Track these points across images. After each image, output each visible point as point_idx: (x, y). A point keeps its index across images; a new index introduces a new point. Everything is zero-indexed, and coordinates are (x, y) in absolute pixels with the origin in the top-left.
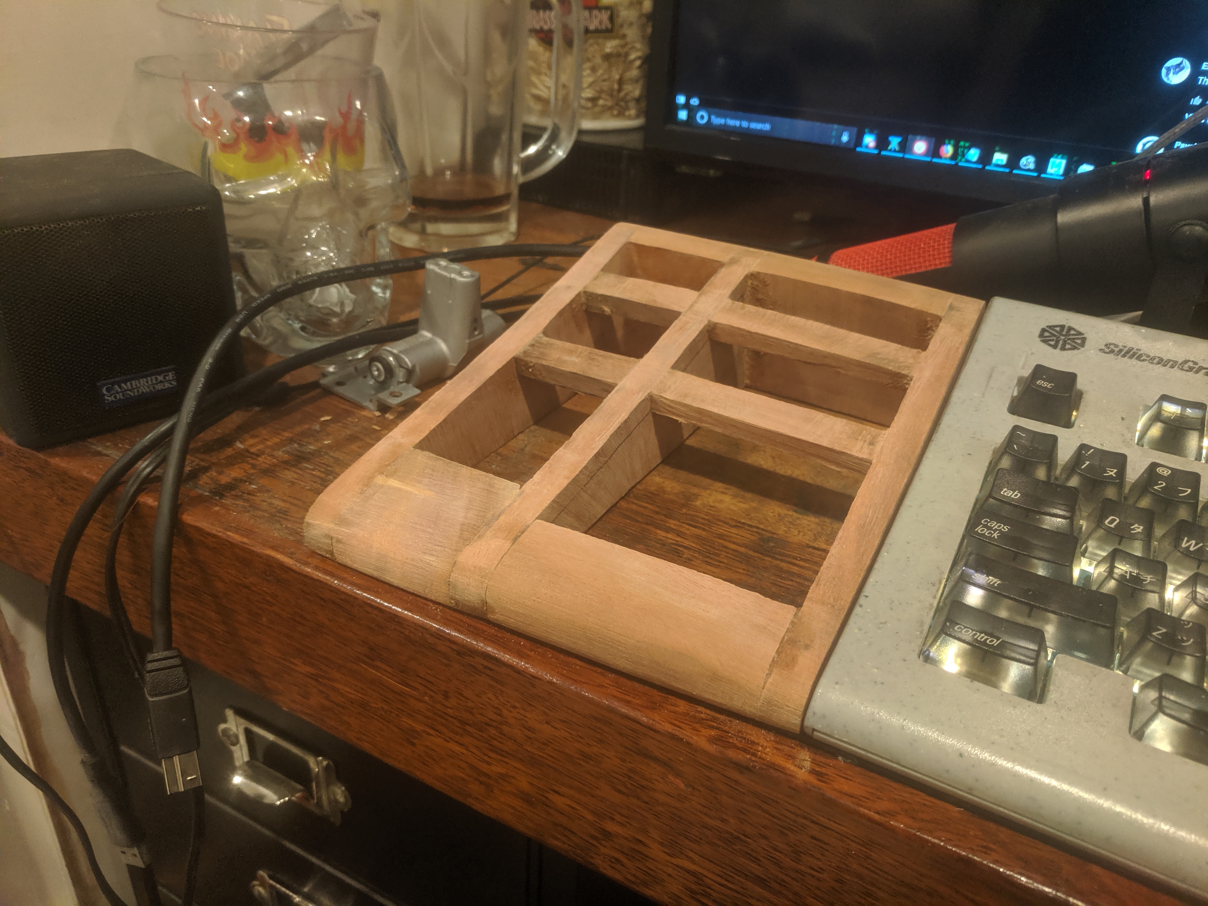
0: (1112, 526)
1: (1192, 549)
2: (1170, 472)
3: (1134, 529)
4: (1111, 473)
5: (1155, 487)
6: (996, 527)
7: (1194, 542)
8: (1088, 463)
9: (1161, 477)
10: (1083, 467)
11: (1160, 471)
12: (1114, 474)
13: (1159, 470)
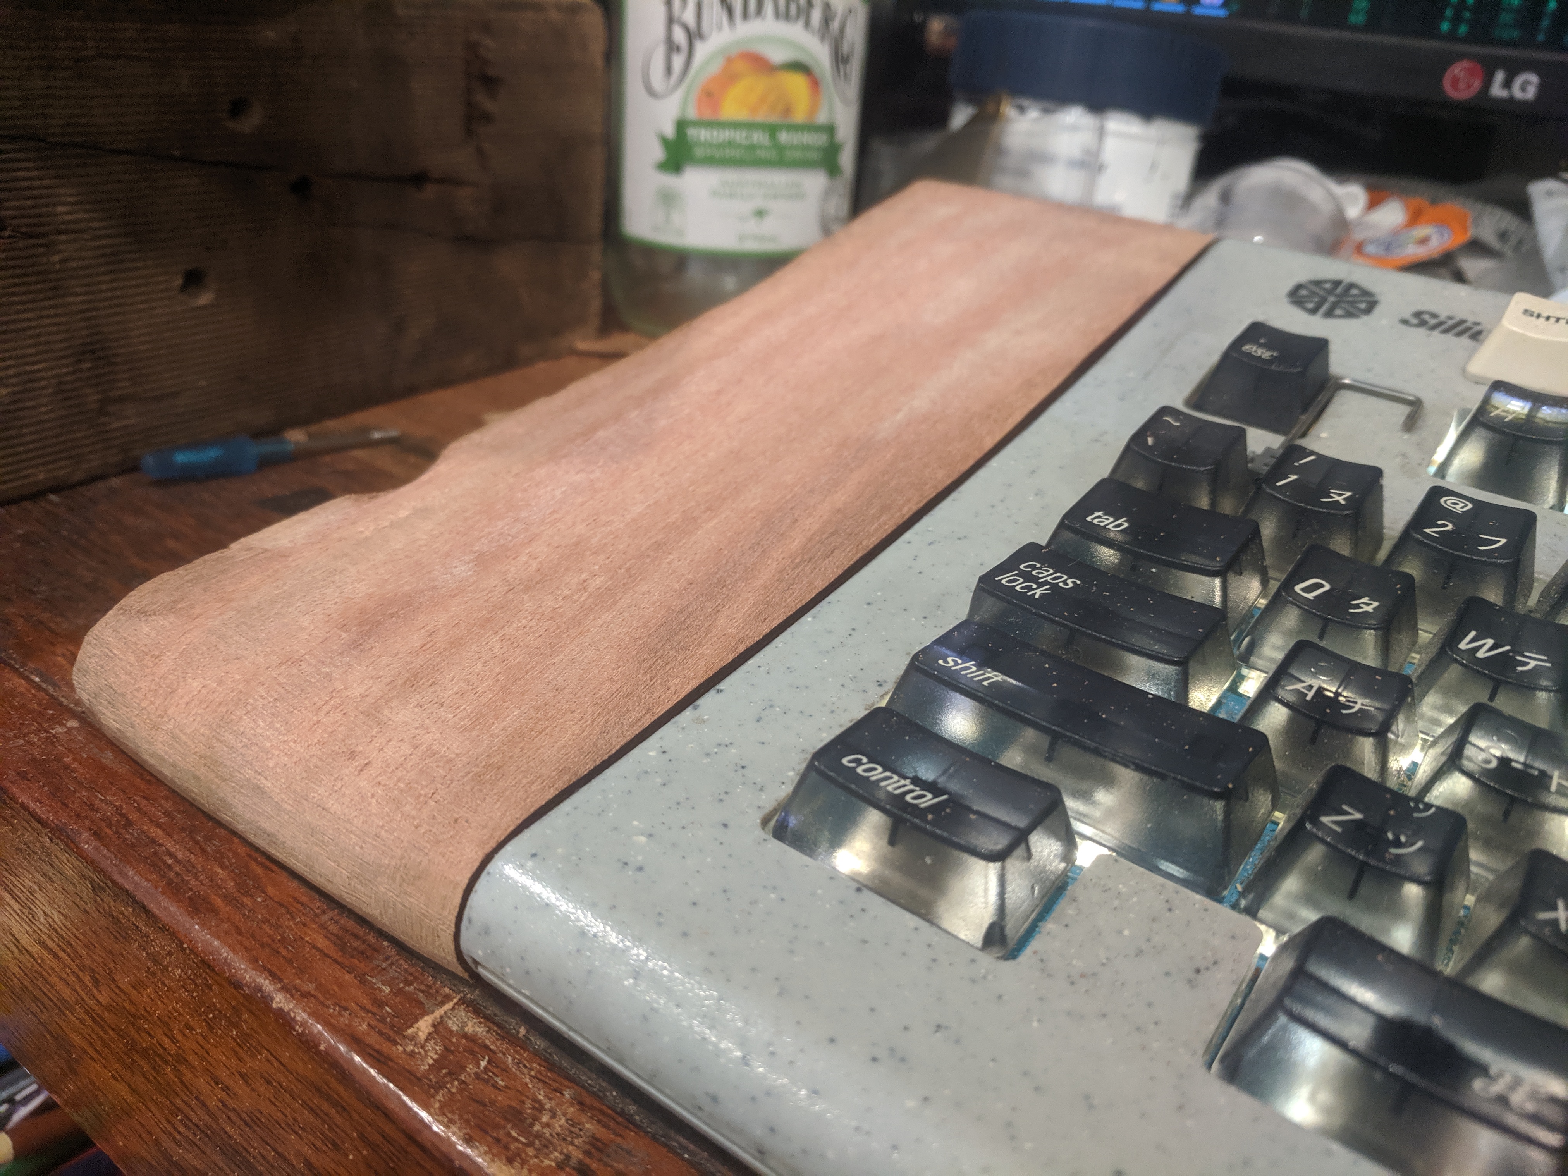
0: (1310, 596)
1: (1481, 654)
2: (1470, 506)
3: (1358, 606)
4: (1337, 498)
5: (1427, 530)
6: (1048, 579)
7: (1490, 642)
8: (1293, 477)
9: (1448, 514)
10: (1279, 484)
11: (1449, 502)
12: (1345, 499)
13: (1447, 502)
